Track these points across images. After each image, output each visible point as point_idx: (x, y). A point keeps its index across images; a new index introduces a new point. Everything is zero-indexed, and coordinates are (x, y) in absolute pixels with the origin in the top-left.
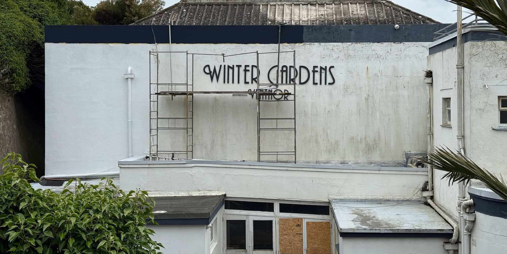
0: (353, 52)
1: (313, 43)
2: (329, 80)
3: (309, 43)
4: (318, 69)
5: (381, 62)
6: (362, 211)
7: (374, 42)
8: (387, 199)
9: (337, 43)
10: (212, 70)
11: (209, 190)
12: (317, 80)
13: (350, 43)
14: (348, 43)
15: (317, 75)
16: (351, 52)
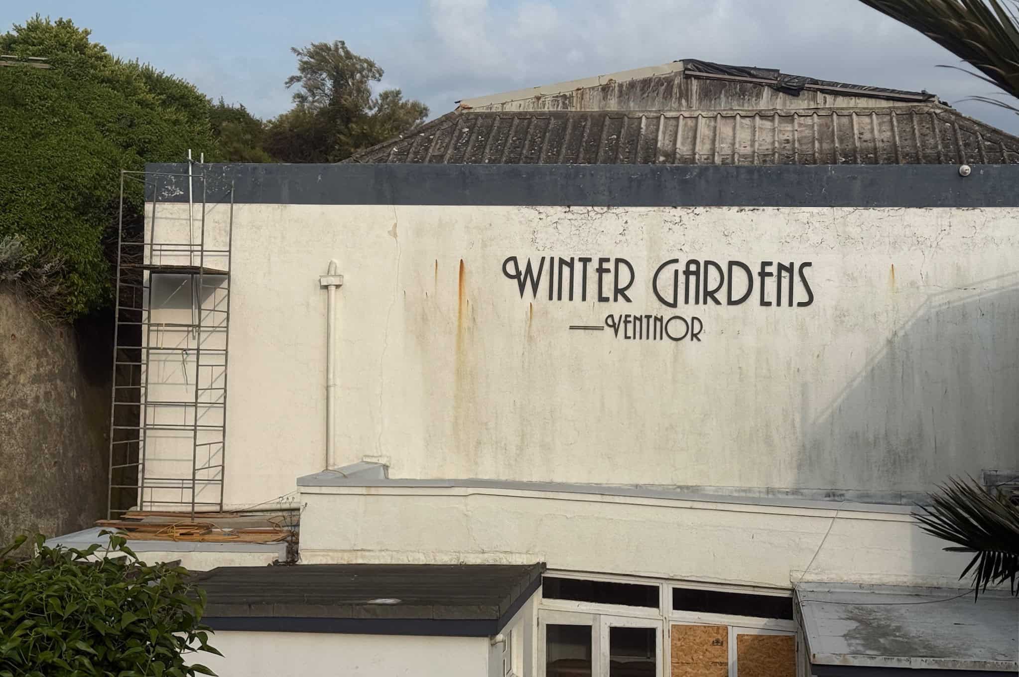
0: (859, 229)
1: (761, 208)
2: (800, 295)
3: (752, 208)
4: (773, 269)
5: (926, 253)
6: (870, 612)
7: (909, 205)
8: (935, 585)
9: (820, 208)
10: (523, 268)
11: (506, 552)
12: (770, 296)
13: (851, 209)
14: (846, 209)
15: (771, 284)
16: (853, 231)
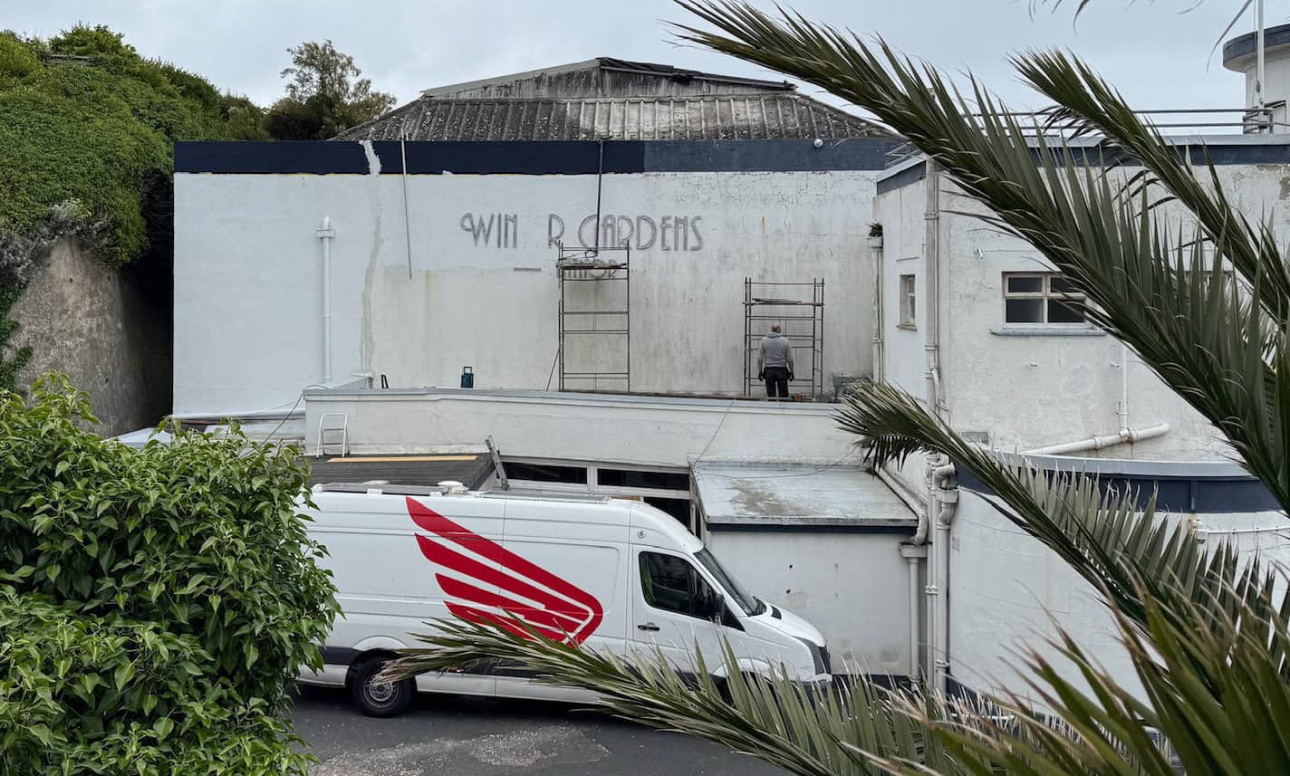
0: (737, 190)
1: (662, 173)
2: (692, 242)
3: (655, 173)
4: (672, 222)
5: (789, 208)
6: (749, 483)
7: (775, 170)
8: (797, 460)
9: (707, 173)
10: (476, 223)
11: (468, 444)
12: (671, 244)
13: (731, 174)
14: (727, 173)
15: (670, 234)
16: (733, 191)
